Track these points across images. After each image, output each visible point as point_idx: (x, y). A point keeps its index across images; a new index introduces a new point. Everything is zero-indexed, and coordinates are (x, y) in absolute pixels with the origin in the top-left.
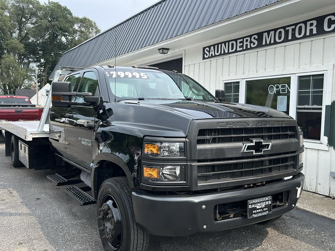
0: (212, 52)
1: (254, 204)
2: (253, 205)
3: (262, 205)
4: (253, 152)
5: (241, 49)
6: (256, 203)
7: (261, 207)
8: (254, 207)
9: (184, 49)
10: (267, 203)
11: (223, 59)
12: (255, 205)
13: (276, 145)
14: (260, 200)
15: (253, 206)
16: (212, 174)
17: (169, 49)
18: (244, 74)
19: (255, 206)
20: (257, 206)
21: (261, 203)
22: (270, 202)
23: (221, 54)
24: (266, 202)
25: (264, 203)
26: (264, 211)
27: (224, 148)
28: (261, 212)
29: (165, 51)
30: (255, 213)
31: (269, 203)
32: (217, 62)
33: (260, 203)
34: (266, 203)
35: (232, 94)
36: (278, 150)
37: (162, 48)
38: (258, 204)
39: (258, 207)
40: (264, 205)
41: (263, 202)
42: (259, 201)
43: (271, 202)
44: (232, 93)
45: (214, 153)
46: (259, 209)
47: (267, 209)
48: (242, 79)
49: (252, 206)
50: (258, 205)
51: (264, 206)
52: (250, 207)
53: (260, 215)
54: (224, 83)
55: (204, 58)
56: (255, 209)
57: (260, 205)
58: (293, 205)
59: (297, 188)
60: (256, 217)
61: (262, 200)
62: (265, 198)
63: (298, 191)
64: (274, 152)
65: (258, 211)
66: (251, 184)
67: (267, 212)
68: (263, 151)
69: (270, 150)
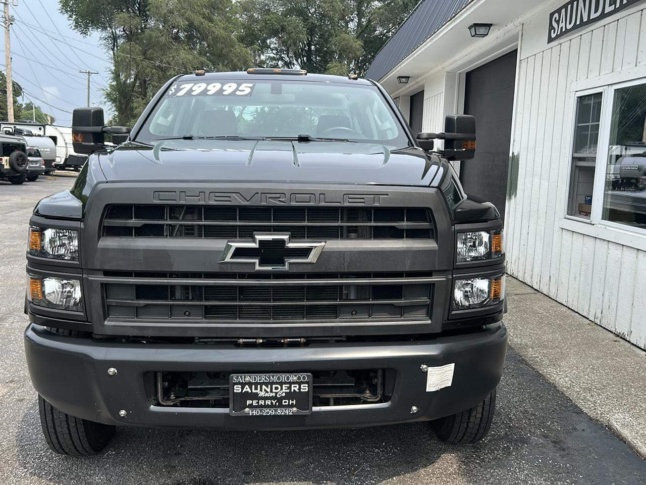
0: (562, 22)
1: (250, 384)
2: (247, 387)
3: (276, 391)
4: (254, 264)
5: (612, 8)
6: (256, 384)
7: (274, 395)
8: (250, 391)
9: (521, 20)
10: (295, 388)
11: (581, 39)
12: (254, 386)
14: (269, 378)
15: (247, 389)
16: (144, 304)
17: (491, 25)
18: (613, 71)
19: (254, 391)
20: (261, 391)
21: (273, 386)
22: (305, 388)
23: (576, 27)
24: (292, 385)
25: (284, 388)
26: (281, 406)
28: (272, 406)
29: (482, 31)
30: (251, 406)
31: (302, 391)
32: (570, 47)
33: (269, 386)
34: (293, 388)
35: (590, 124)
37: (474, 24)
38: (264, 387)
39: (262, 394)
40: (284, 390)
41: (280, 384)
42: (265, 379)
43: (308, 387)
44: (589, 122)
45: (142, 258)
46: (265, 398)
47: (294, 402)
48: (609, 85)
49: (242, 389)
50: (263, 390)
51: (284, 394)
52: (237, 389)
53: (271, 412)
54: (578, 97)
55: (550, 40)
56: (255, 396)
57: (269, 390)
58: (414, 408)
59: (425, 366)
60: (256, 416)
61: (275, 379)
62: (288, 375)
63: (430, 374)
64: (332, 269)
65: (262, 402)
66: (260, 338)
67: (295, 409)
68: (290, 264)
69: (315, 262)
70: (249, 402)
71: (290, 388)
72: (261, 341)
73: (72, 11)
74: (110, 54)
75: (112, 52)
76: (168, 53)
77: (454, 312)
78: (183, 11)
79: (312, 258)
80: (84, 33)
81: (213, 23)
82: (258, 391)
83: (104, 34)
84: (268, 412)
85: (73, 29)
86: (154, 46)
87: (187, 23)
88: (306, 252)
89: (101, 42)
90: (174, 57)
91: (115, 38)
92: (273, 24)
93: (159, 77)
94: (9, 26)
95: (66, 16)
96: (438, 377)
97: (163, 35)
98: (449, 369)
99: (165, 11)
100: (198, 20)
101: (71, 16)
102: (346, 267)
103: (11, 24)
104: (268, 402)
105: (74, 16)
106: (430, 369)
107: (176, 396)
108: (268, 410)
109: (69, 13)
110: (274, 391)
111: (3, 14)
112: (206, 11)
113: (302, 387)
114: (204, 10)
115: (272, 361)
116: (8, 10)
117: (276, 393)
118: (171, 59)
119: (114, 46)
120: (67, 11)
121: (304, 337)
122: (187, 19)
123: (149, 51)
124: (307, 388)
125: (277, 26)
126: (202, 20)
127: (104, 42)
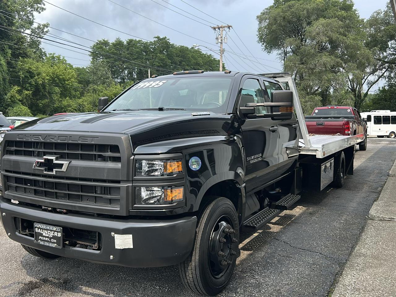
2: (39, 229)
3: (49, 234)
4: (43, 170)
6: (43, 229)
7: (48, 235)
10: (56, 234)
12: (42, 230)
13: (76, 167)
15: (39, 231)
16: (17, 186)
19: (42, 232)
20: (44, 232)
21: (49, 231)
24: (55, 232)
25: (52, 233)
26: (51, 242)
27: (19, 161)
28: (48, 241)
30: (41, 239)
31: (58, 236)
33: (47, 231)
34: (55, 234)
36: (78, 173)
40: (52, 234)
41: (51, 231)
42: (45, 227)
46: (46, 237)
47: (56, 241)
51: (52, 236)
52: (36, 230)
56: (42, 235)
57: (47, 233)
58: (112, 257)
59: (113, 233)
60: (42, 245)
61: (48, 228)
62: (53, 227)
63: (116, 238)
64: (73, 175)
65: (44, 238)
66: (50, 207)
67: (56, 244)
68: (56, 171)
69: (65, 171)
70: (40, 237)
71: (54, 233)
72: (50, 209)
73: (264, 41)
74: (282, 63)
75: (283, 61)
76: (315, 58)
77: (135, 206)
78: (325, 32)
79: (64, 169)
80: (269, 52)
81: (346, 37)
82: (43, 233)
83: (280, 52)
84: (46, 244)
85: (264, 51)
86: (307, 55)
87: (328, 39)
88: (61, 166)
89: (277, 56)
90: (318, 61)
91: (286, 53)
92: (390, 31)
93: (309, 74)
94: (222, 54)
95: (261, 44)
96: (121, 241)
97: (312, 48)
98: (129, 238)
99: (314, 34)
100: (335, 36)
101: (263, 44)
102: (78, 175)
103: (223, 53)
104: (47, 239)
105: (265, 44)
106: (116, 235)
107: (28, 231)
108: (46, 243)
109: (262, 42)
110: (48, 234)
111: (220, 48)
112: (342, 30)
113: (58, 234)
114: (340, 29)
115: (49, 218)
116: (222, 46)
117: (49, 235)
118: (317, 62)
119: (285, 58)
120: (261, 42)
121: (66, 210)
122: (328, 37)
123: (304, 59)
124: (60, 235)
125: (393, 33)
126: (339, 36)
127: (279, 56)
